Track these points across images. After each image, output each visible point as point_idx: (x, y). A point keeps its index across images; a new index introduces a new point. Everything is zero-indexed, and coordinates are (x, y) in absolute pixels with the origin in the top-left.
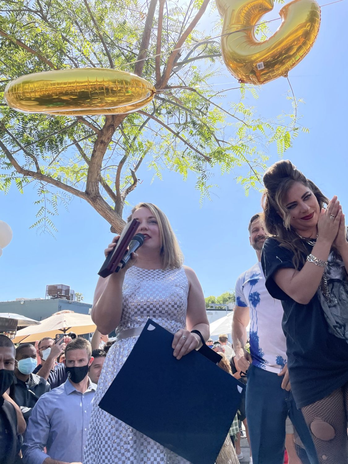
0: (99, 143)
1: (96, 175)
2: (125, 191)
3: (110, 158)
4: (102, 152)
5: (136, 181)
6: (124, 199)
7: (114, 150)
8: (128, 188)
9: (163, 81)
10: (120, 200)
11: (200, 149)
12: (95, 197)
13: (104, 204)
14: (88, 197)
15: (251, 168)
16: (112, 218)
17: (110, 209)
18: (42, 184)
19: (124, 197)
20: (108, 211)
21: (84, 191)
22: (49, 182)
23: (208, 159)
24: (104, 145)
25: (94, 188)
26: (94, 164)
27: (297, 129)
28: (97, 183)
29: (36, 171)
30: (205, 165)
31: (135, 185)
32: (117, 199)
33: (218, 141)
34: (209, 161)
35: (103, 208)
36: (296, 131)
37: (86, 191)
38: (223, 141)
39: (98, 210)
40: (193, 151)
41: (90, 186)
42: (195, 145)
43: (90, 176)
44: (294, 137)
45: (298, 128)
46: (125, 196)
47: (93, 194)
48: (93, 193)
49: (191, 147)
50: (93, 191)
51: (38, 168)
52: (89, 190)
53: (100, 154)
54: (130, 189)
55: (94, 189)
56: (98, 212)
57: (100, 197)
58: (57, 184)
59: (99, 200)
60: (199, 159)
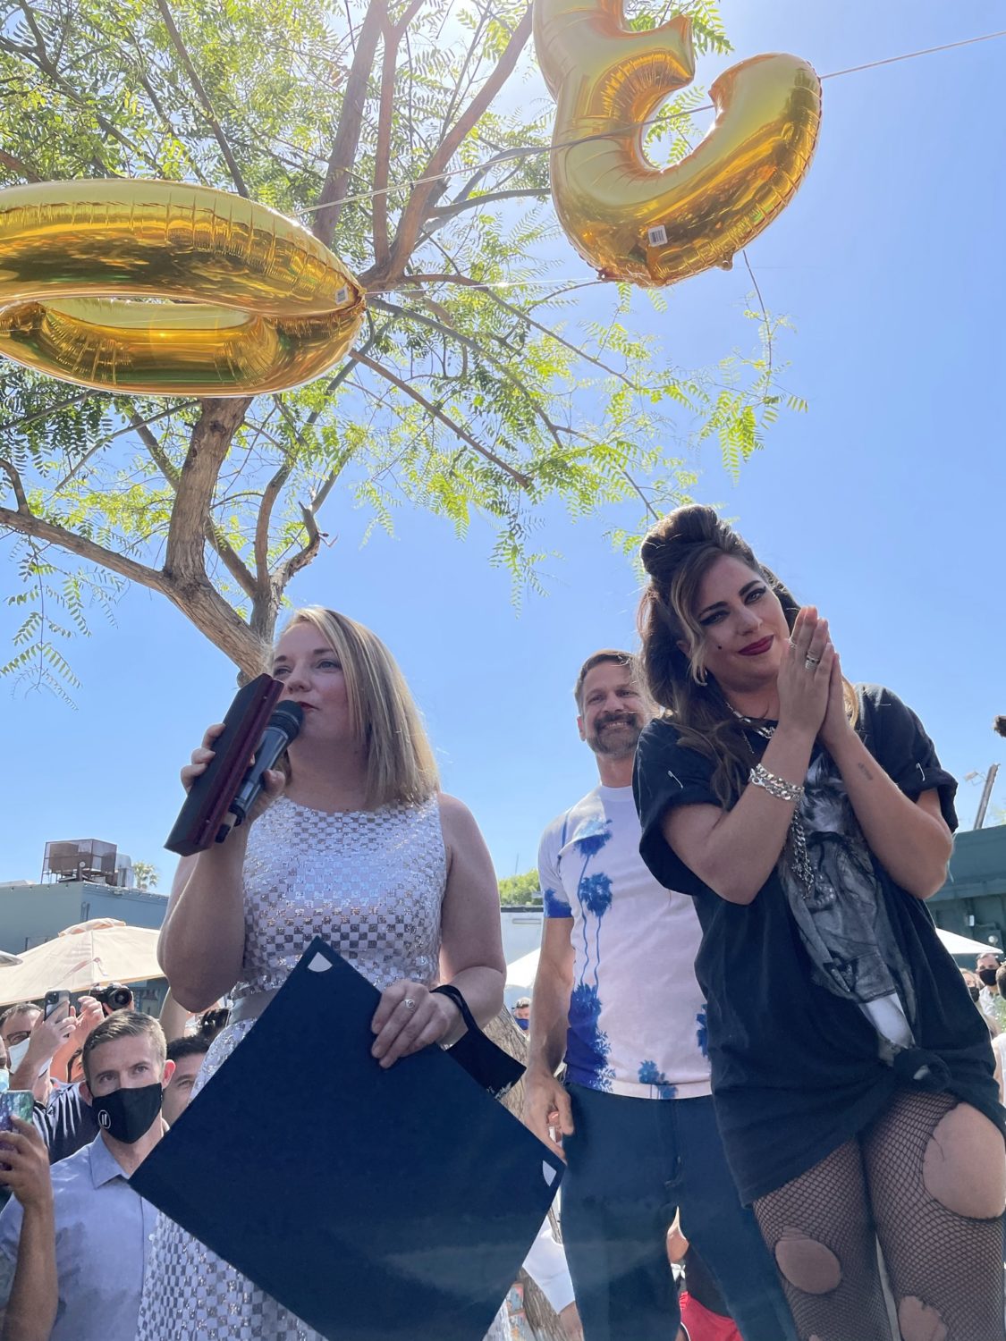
0: (206, 430)
1: (198, 520)
2: (284, 566)
3: (239, 472)
4: (214, 455)
5: (315, 538)
6: (280, 591)
7: (251, 449)
8: (293, 560)
9: (393, 258)
10: (269, 594)
11: (501, 452)
12: (191, 585)
13: (219, 607)
14: (172, 586)
15: (648, 505)
16: (241, 646)
17: (238, 622)
18: (34, 547)
19: (280, 584)
20: (231, 627)
21: (159, 568)
22: (53, 540)
23: (525, 481)
24: (223, 436)
25: (190, 560)
26: (191, 489)
27: (774, 400)
28: (197, 545)
29: (16, 509)
30: (516, 497)
31: (314, 551)
32: (260, 591)
33: (553, 429)
34: (526, 486)
35: (217, 619)
36: (774, 405)
37: (165, 570)
38: (568, 431)
39: (201, 624)
40: (482, 458)
41: (179, 553)
42: (488, 442)
43: (178, 525)
44: (764, 421)
45: (777, 398)
46: (284, 581)
47: (187, 577)
48: (187, 574)
49: (476, 446)
50: (187, 567)
51: (21, 500)
52: (175, 564)
53: (209, 460)
54: (299, 562)
55: (190, 562)
56: (201, 629)
57: (209, 585)
58: (78, 546)
59: (205, 596)
60: (498, 480)
